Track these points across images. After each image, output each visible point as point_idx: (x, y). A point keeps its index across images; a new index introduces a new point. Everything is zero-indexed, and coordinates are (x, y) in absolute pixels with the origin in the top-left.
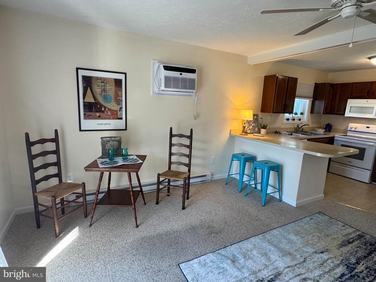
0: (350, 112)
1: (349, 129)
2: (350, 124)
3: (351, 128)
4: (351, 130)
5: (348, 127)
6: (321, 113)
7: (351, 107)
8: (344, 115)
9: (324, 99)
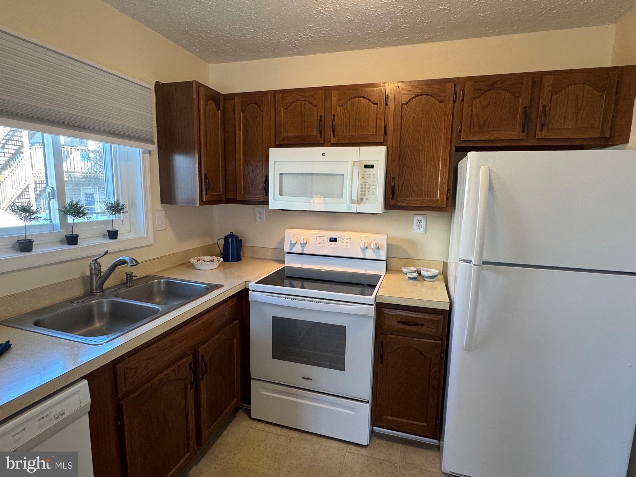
0: (281, 194)
1: (287, 249)
2: (288, 231)
3: (293, 245)
4: (293, 251)
5: (283, 240)
6: (195, 203)
7: (281, 174)
8: (266, 203)
9: (196, 147)
